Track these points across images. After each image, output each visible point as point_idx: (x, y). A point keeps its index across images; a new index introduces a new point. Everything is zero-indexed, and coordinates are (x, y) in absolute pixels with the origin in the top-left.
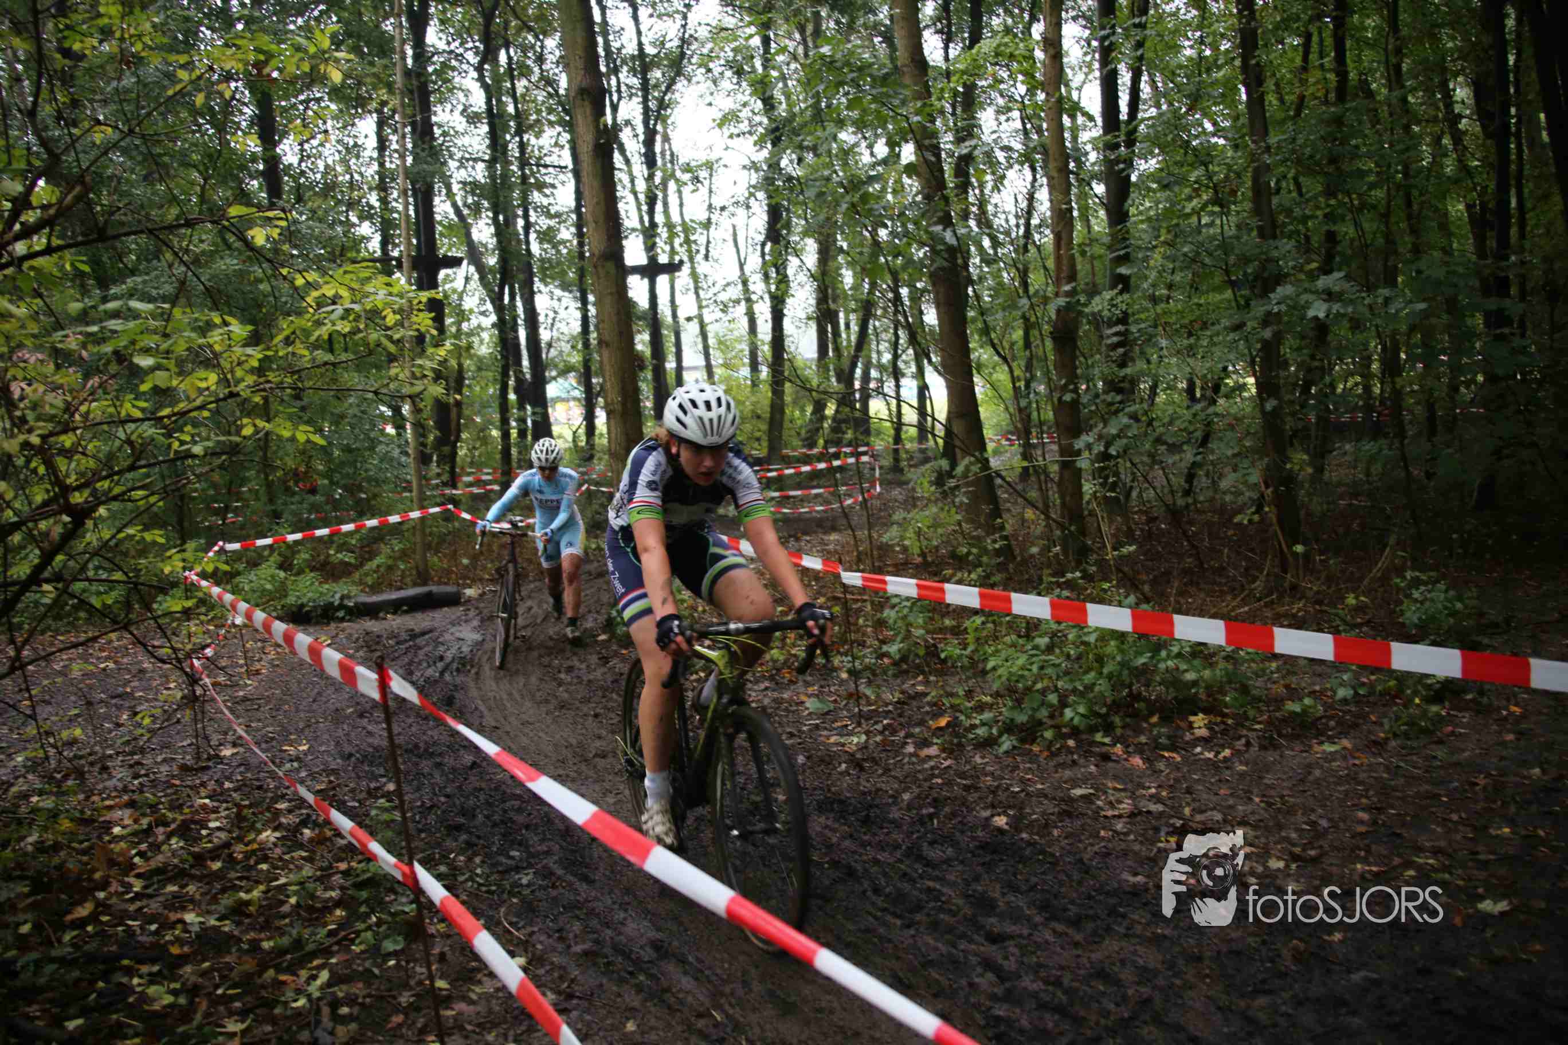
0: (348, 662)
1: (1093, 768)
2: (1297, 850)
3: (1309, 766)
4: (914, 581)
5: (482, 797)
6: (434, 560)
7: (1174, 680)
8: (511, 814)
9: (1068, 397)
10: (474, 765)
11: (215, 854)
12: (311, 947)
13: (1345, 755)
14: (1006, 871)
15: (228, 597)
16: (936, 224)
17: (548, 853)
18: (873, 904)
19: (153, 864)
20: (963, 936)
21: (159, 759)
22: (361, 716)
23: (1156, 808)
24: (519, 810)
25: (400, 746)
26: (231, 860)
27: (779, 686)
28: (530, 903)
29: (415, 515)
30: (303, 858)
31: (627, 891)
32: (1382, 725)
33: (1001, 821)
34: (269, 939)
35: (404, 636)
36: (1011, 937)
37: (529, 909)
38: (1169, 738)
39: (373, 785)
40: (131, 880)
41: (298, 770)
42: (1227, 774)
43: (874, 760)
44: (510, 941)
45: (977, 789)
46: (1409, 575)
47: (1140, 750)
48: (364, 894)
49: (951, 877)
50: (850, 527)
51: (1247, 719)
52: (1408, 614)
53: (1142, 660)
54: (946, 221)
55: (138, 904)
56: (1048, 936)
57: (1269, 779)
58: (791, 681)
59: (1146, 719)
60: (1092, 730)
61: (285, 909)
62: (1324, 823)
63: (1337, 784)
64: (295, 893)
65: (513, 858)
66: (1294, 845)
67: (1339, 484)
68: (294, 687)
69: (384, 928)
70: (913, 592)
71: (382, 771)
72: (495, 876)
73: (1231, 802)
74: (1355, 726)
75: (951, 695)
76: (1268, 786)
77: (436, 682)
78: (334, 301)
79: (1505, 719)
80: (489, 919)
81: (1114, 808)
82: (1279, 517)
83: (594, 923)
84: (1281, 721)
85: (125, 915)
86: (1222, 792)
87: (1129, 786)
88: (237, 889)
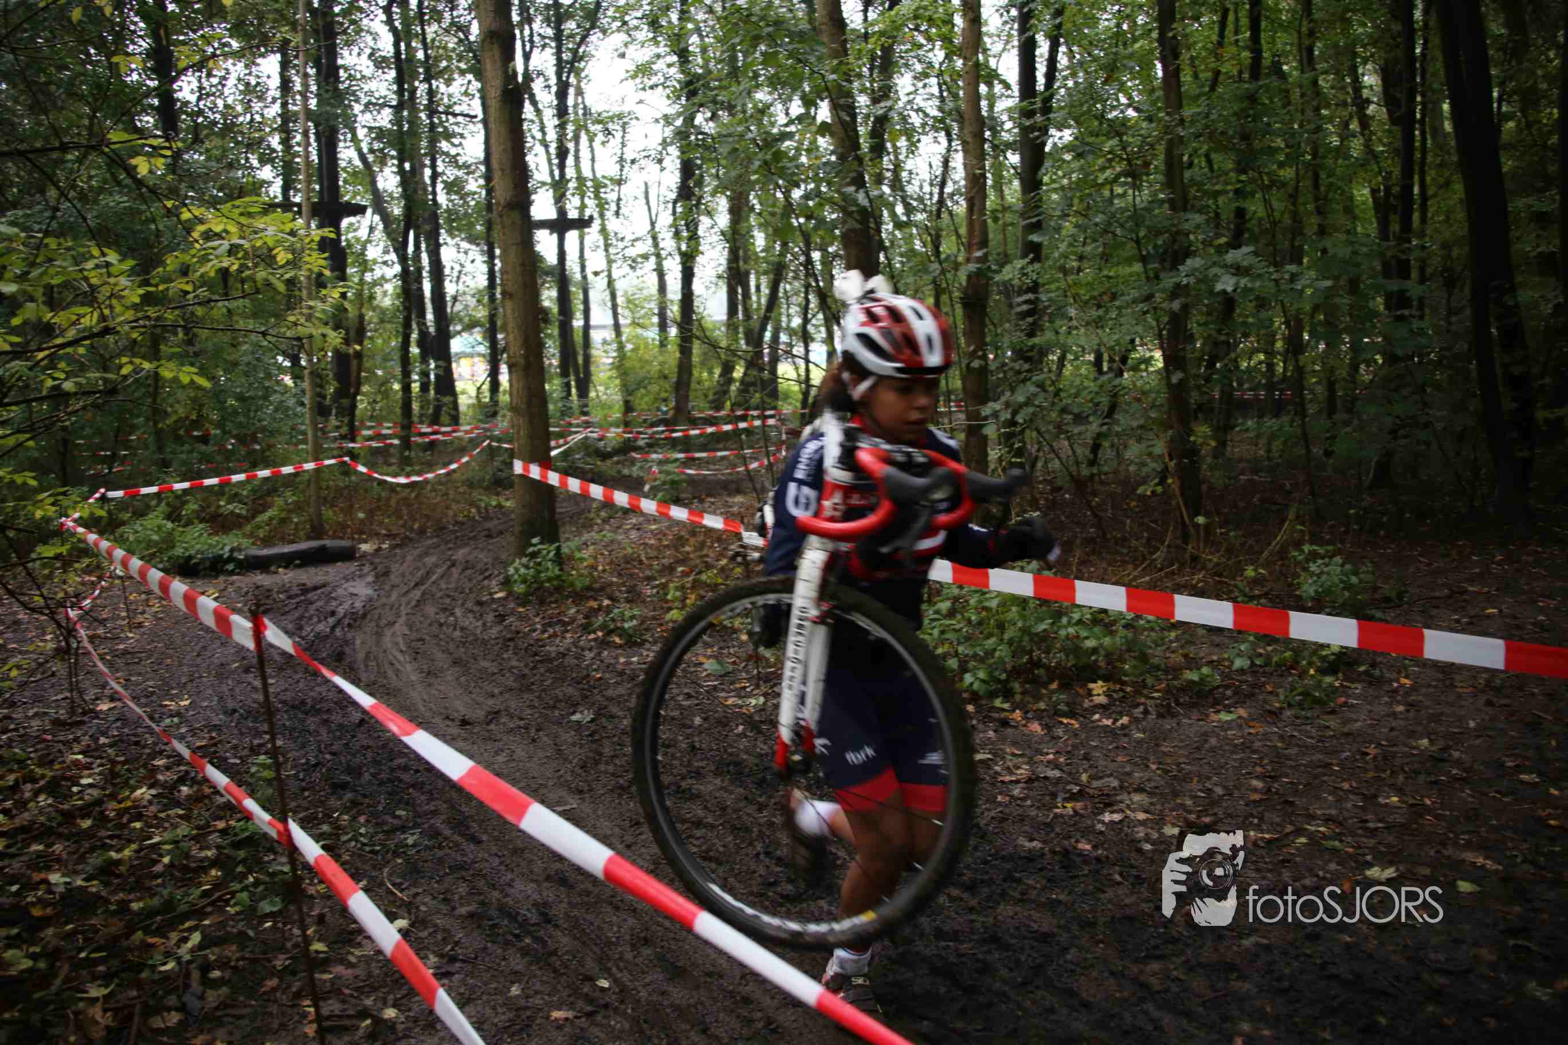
0: (224, 611)
1: (991, 734)
2: (1192, 817)
3: (1205, 736)
5: (370, 755)
6: (328, 513)
7: (1074, 647)
8: (401, 773)
9: (976, 364)
10: (362, 721)
11: (85, 812)
12: (183, 908)
13: (1240, 724)
15: (105, 544)
16: (849, 184)
17: (435, 813)
19: (18, 822)
21: (31, 713)
22: (247, 670)
23: (1053, 773)
24: (408, 769)
25: (284, 702)
26: (102, 818)
28: (415, 864)
29: (309, 466)
30: (180, 817)
32: (1277, 695)
34: (139, 900)
35: (295, 590)
37: (414, 871)
38: (1068, 704)
39: (256, 742)
41: (178, 726)
42: (1124, 742)
43: (771, 722)
44: (392, 903)
46: (1306, 548)
47: (1039, 716)
48: (242, 854)
50: (755, 490)
51: (1145, 686)
52: (1305, 587)
53: (1042, 627)
54: (859, 182)
57: (1166, 747)
59: (1045, 685)
60: (992, 695)
61: (158, 868)
62: (1219, 791)
63: (1233, 752)
64: (169, 852)
65: (399, 817)
66: (1190, 812)
67: (1241, 460)
68: (178, 641)
69: (261, 888)
71: (266, 727)
72: (381, 836)
73: (1128, 769)
74: (1251, 695)
76: (1165, 754)
77: (327, 637)
78: (219, 236)
79: (1395, 691)
80: (372, 879)
81: (1011, 773)
82: (1182, 488)
83: (481, 884)
84: (1178, 690)
86: (1119, 759)
87: (1027, 752)
88: (107, 848)
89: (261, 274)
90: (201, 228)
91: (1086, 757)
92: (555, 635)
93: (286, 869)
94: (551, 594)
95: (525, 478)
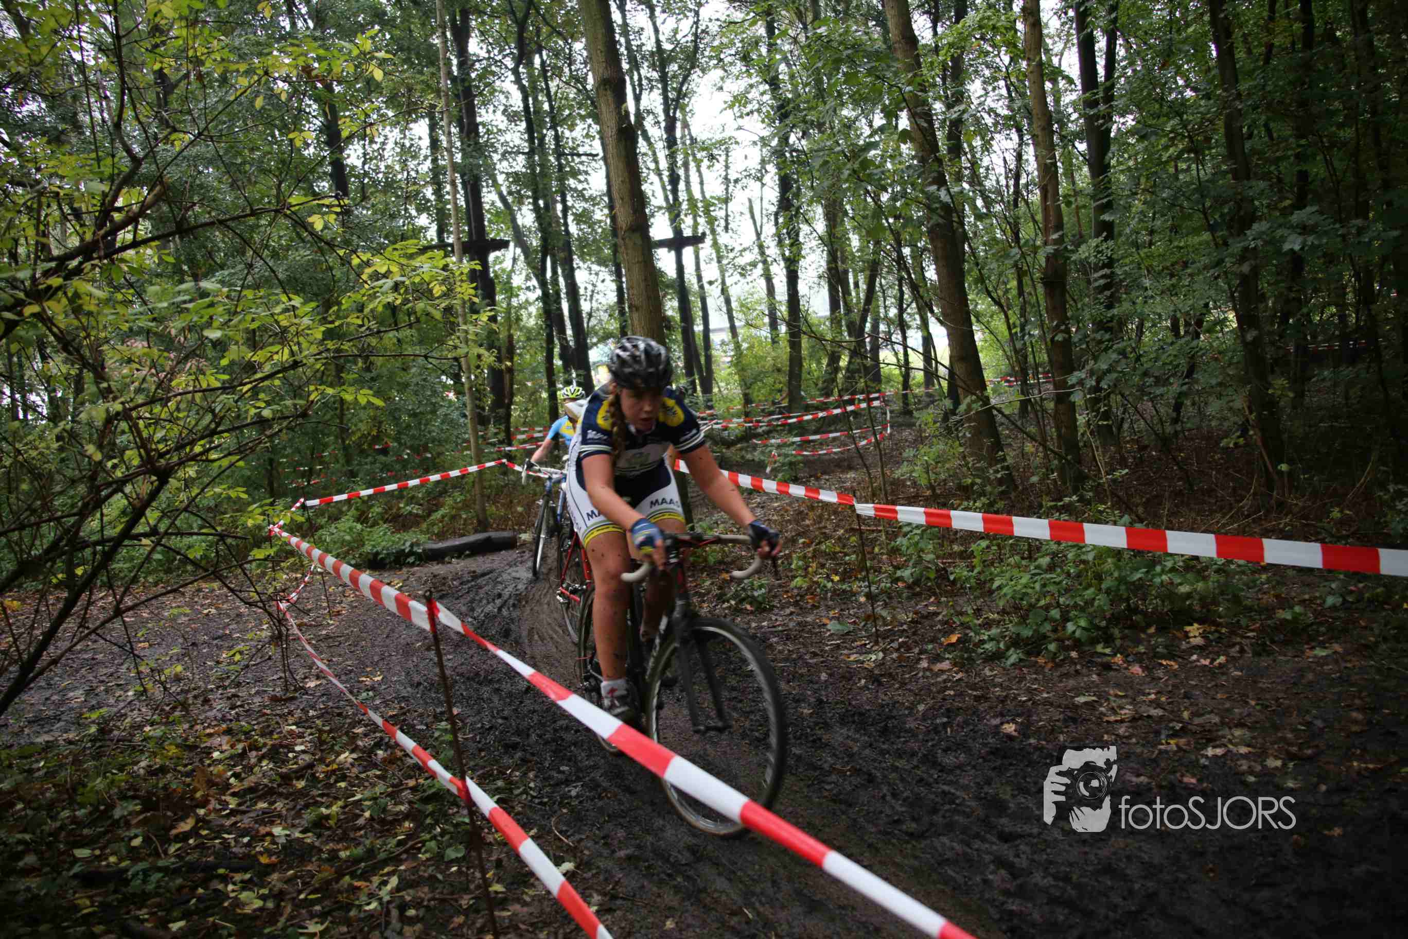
0: (403, 598)
1: (1095, 677)
2: (1294, 749)
3: (1300, 670)
4: (922, 510)
5: (536, 718)
6: (491, 509)
7: (1168, 593)
8: (562, 734)
9: (1059, 338)
10: (528, 689)
11: (299, 774)
12: (382, 856)
13: (1337, 658)
14: (1016, 775)
15: (305, 546)
16: (931, 184)
17: (595, 767)
19: (246, 784)
20: (977, 836)
21: (253, 691)
22: (428, 649)
23: (1156, 712)
24: (569, 729)
25: (462, 675)
26: (314, 780)
27: (803, 611)
28: (579, 813)
29: (473, 469)
30: (378, 777)
32: (1371, 629)
33: (1010, 728)
34: (346, 849)
35: (467, 577)
36: (1021, 836)
37: (578, 818)
38: (1166, 647)
39: (437, 710)
40: (228, 798)
41: (373, 699)
42: (1223, 680)
43: (890, 675)
44: (560, 848)
45: (987, 699)
46: (1391, 488)
47: (1139, 658)
48: (430, 808)
49: (964, 781)
50: (865, 465)
51: (1240, 627)
52: (1392, 525)
53: (1137, 576)
54: (941, 181)
55: (233, 819)
57: (1264, 684)
58: (814, 607)
59: (1143, 630)
60: (1094, 642)
61: (361, 821)
62: (1319, 723)
63: (1330, 686)
64: (369, 808)
65: (563, 772)
66: (1290, 745)
67: (1320, 408)
68: (370, 625)
69: (447, 837)
70: (922, 520)
72: (547, 789)
73: (1227, 705)
74: (1345, 631)
75: (961, 614)
76: (1262, 690)
77: (495, 616)
78: (385, 276)
80: (541, 828)
81: (1115, 713)
82: (1264, 440)
83: (637, 830)
84: (1272, 628)
85: (222, 829)
86: (1219, 696)
87: (1130, 693)
88: (318, 804)
89: (421, 305)
90: (368, 271)
91: (1187, 696)
93: (467, 820)
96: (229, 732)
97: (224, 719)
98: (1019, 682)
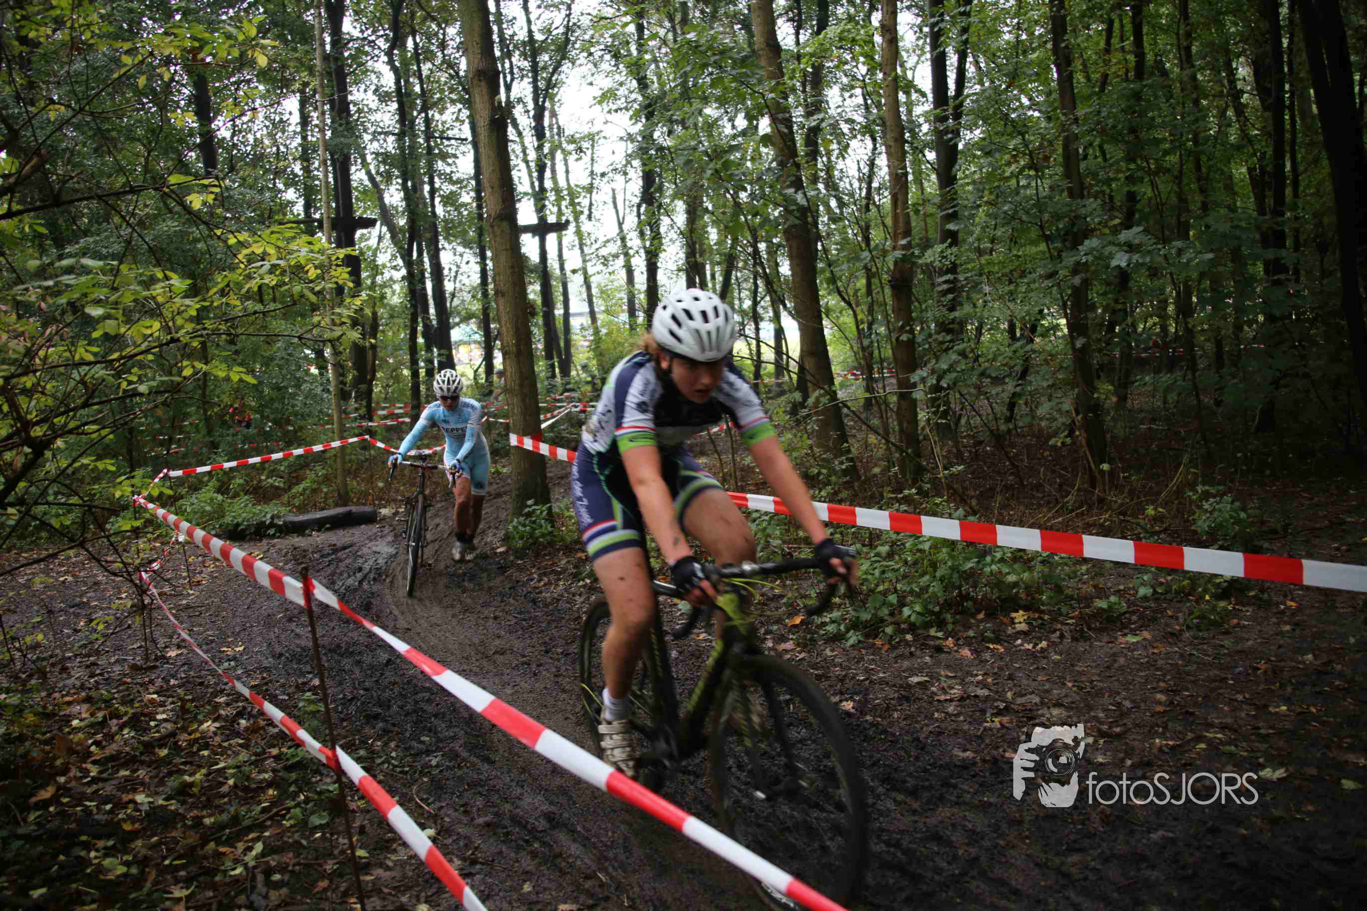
0: (277, 573)
1: (928, 659)
2: (1105, 727)
3: (1114, 655)
4: (771, 498)
5: (396, 690)
6: (353, 484)
7: (997, 582)
8: (422, 705)
9: (904, 337)
10: (389, 662)
11: (162, 742)
12: (247, 823)
13: (1146, 645)
15: (172, 518)
16: (789, 187)
17: (454, 738)
18: (738, 778)
19: (108, 752)
20: (817, 806)
21: (113, 660)
22: (290, 620)
23: (982, 692)
24: (429, 701)
25: (323, 647)
26: (176, 748)
28: (439, 781)
29: (336, 444)
30: (240, 745)
31: (523, 770)
32: (1177, 619)
33: (848, 706)
34: (210, 816)
35: (327, 550)
37: (438, 787)
38: (993, 632)
39: (300, 681)
40: (89, 766)
41: (235, 669)
42: (1043, 663)
44: (421, 815)
45: (828, 678)
46: (1200, 488)
47: (968, 642)
48: (294, 776)
49: (805, 754)
50: (716, 451)
51: (1061, 614)
52: (1200, 523)
53: (969, 565)
54: (798, 185)
55: (95, 787)
56: (890, 805)
57: (1080, 667)
59: (973, 616)
60: (927, 626)
61: (225, 789)
62: (1127, 704)
63: (1138, 670)
64: (233, 776)
65: (423, 742)
66: (1102, 723)
67: (1141, 411)
68: (231, 596)
69: (311, 805)
70: (771, 508)
71: (308, 668)
72: (409, 759)
73: (1047, 687)
74: (1154, 620)
75: (805, 596)
76: (1081, 673)
77: (356, 590)
78: (262, 258)
79: (1283, 612)
80: (404, 795)
81: (946, 693)
82: (1088, 440)
83: (495, 798)
84: (1090, 616)
85: (83, 797)
86: (1040, 678)
87: (959, 674)
88: (181, 772)
89: (297, 288)
91: (1011, 677)
92: (549, 583)
93: (333, 787)
94: (545, 548)
95: (519, 449)
96: (88, 700)
97: (83, 687)
98: (858, 662)
